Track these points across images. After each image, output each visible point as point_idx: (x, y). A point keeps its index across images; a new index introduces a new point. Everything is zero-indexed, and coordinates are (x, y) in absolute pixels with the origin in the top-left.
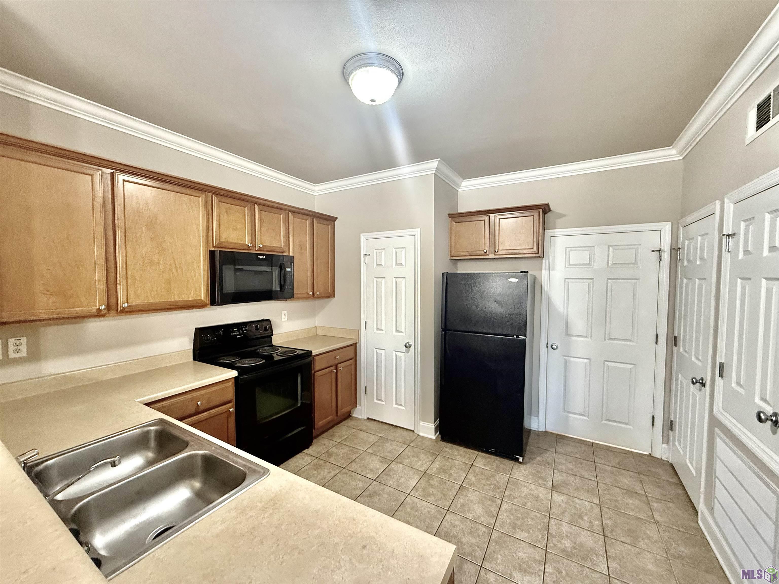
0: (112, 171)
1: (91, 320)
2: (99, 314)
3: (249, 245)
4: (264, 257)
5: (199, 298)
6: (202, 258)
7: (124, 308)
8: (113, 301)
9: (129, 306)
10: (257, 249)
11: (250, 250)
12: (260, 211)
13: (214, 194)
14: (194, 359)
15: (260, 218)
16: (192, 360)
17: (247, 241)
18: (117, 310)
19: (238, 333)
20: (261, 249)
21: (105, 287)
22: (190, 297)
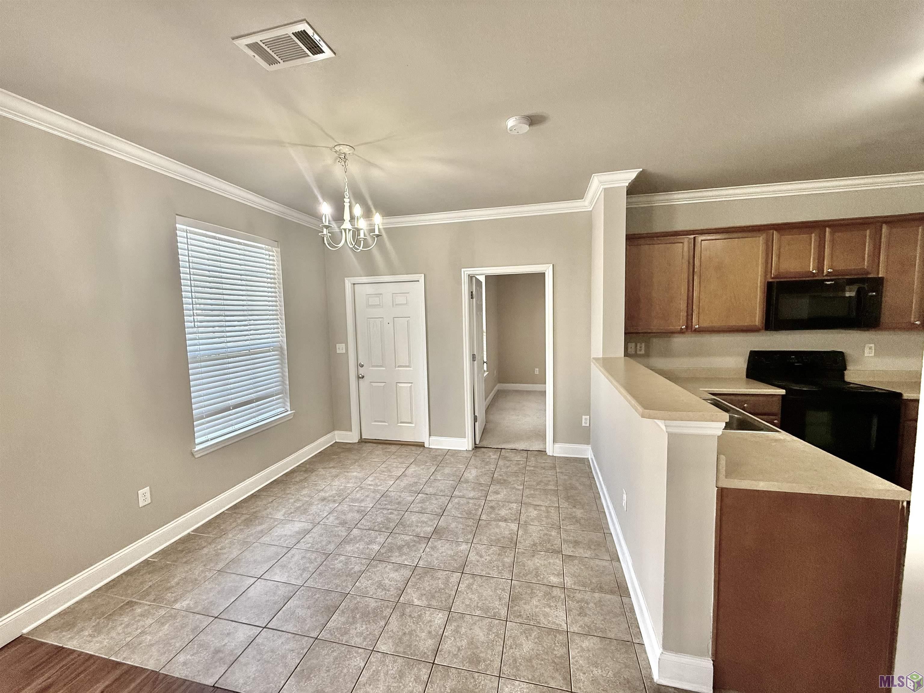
0: (694, 236)
1: (676, 335)
2: (681, 332)
3: (814, 271)
4: (833, 282)
5: (753, 324)
6: (759, 289)
7: (696, 329)
8: (690, 323)
9: (699, 327)
10: (825, 274)
11: (816, 276)
12: (832, 233)
13: (776, 230)
14: (748, 376)
15: (833, 241)
16: (745, 376)
17: (812, 268)
18: (692, 329)
19: (796, 361)
20: (830, 274)
21: (686, 314)
22: (746, 322)
